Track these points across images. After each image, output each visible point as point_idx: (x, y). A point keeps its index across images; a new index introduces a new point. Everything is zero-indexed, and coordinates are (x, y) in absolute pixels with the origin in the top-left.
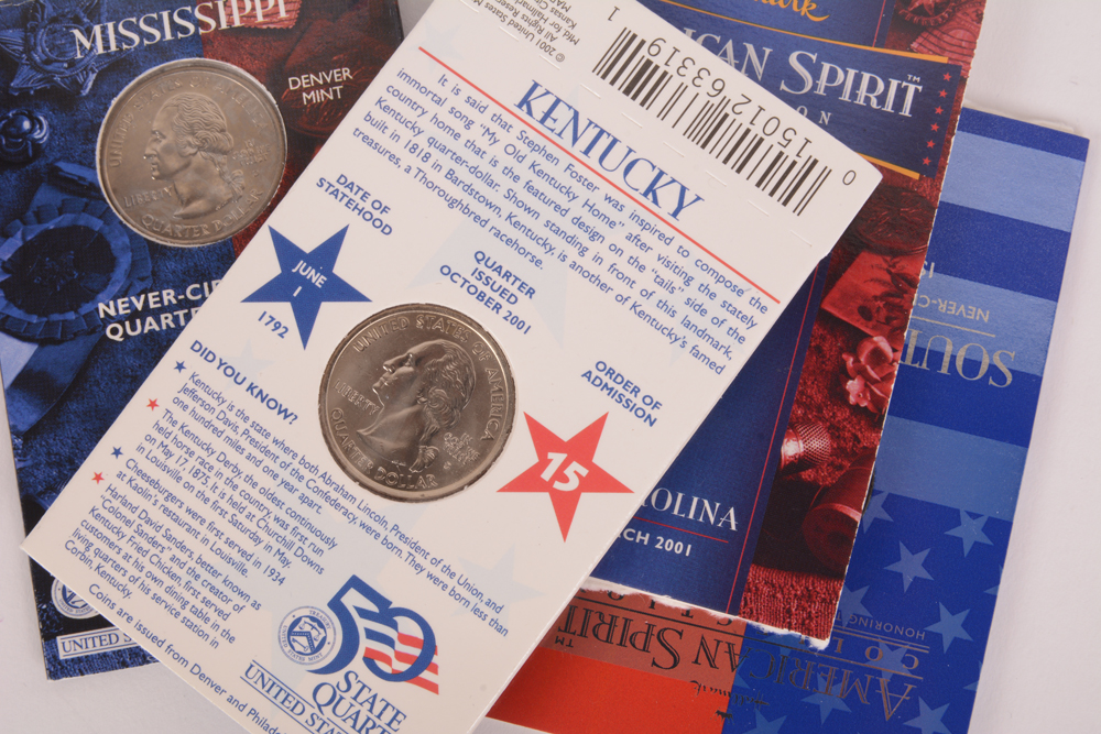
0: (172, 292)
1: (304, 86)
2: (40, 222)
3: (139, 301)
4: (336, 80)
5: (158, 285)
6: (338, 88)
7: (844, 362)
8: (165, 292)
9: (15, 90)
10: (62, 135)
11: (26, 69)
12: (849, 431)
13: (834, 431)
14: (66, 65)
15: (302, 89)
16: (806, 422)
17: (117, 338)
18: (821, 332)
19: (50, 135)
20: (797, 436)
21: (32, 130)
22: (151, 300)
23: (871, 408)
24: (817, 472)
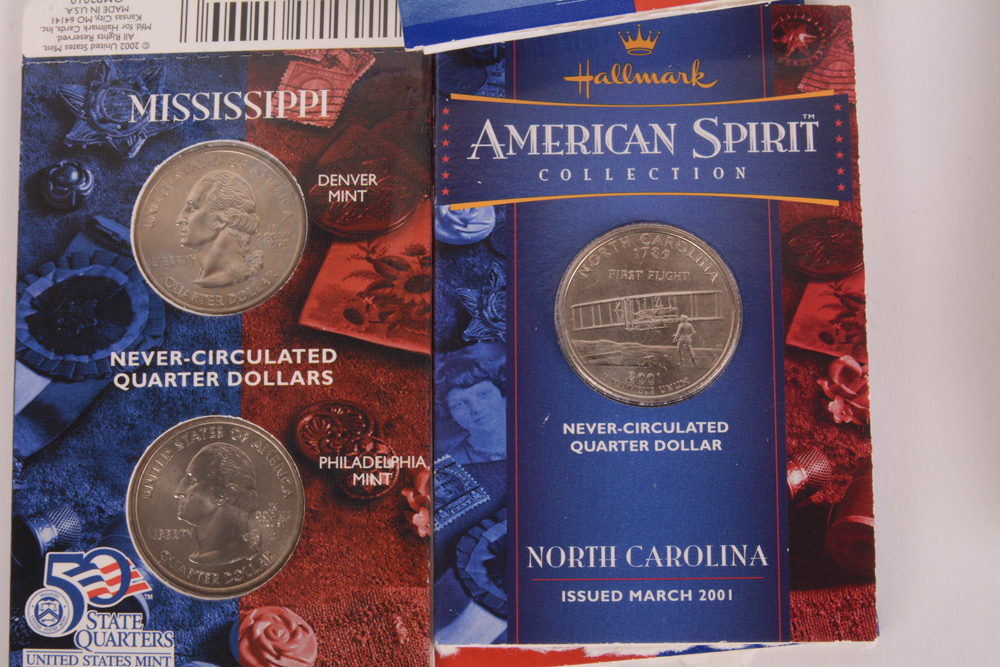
0: (179, 354)
1: (332, 184)
2: (72, 267)
3: (148, 357)
4: (362, 184)
5: (168, 346)
6: (362, 192)
7: (820, 388)
8: (173, 353)
9: (71, 141)
10: (105, 191)
11: (83, 123)
12: (843, 448)
13: (829, 451)
14: (119, 127)
15: (329, 187)
16: (802, 450)
17: (123, 387)
18: (793, 366)
19: (94, 189)
20: (798, 465)
21: (79, 181)
22: (159, 358)
23: (856, 422)
24: (825, 492)
